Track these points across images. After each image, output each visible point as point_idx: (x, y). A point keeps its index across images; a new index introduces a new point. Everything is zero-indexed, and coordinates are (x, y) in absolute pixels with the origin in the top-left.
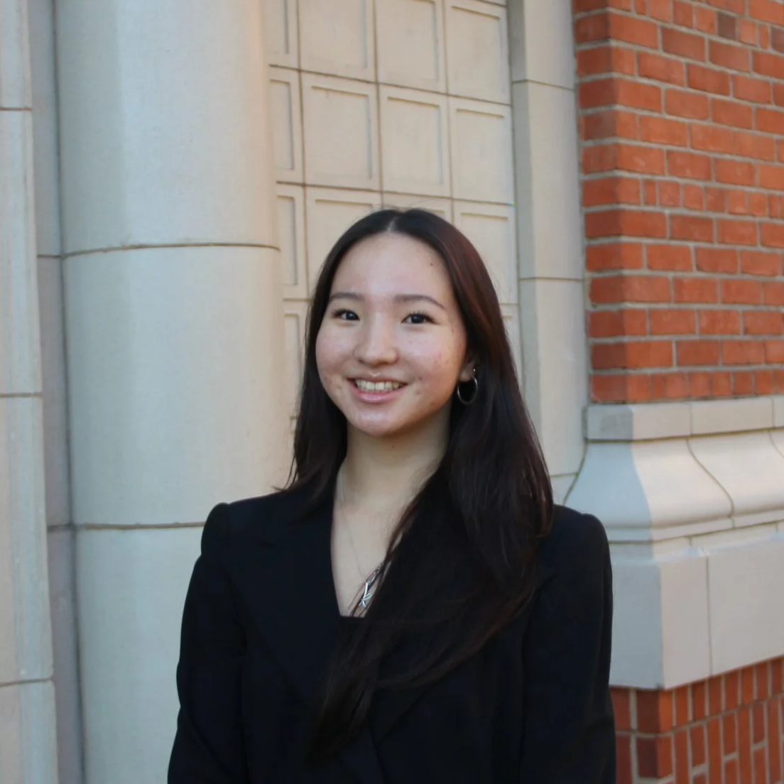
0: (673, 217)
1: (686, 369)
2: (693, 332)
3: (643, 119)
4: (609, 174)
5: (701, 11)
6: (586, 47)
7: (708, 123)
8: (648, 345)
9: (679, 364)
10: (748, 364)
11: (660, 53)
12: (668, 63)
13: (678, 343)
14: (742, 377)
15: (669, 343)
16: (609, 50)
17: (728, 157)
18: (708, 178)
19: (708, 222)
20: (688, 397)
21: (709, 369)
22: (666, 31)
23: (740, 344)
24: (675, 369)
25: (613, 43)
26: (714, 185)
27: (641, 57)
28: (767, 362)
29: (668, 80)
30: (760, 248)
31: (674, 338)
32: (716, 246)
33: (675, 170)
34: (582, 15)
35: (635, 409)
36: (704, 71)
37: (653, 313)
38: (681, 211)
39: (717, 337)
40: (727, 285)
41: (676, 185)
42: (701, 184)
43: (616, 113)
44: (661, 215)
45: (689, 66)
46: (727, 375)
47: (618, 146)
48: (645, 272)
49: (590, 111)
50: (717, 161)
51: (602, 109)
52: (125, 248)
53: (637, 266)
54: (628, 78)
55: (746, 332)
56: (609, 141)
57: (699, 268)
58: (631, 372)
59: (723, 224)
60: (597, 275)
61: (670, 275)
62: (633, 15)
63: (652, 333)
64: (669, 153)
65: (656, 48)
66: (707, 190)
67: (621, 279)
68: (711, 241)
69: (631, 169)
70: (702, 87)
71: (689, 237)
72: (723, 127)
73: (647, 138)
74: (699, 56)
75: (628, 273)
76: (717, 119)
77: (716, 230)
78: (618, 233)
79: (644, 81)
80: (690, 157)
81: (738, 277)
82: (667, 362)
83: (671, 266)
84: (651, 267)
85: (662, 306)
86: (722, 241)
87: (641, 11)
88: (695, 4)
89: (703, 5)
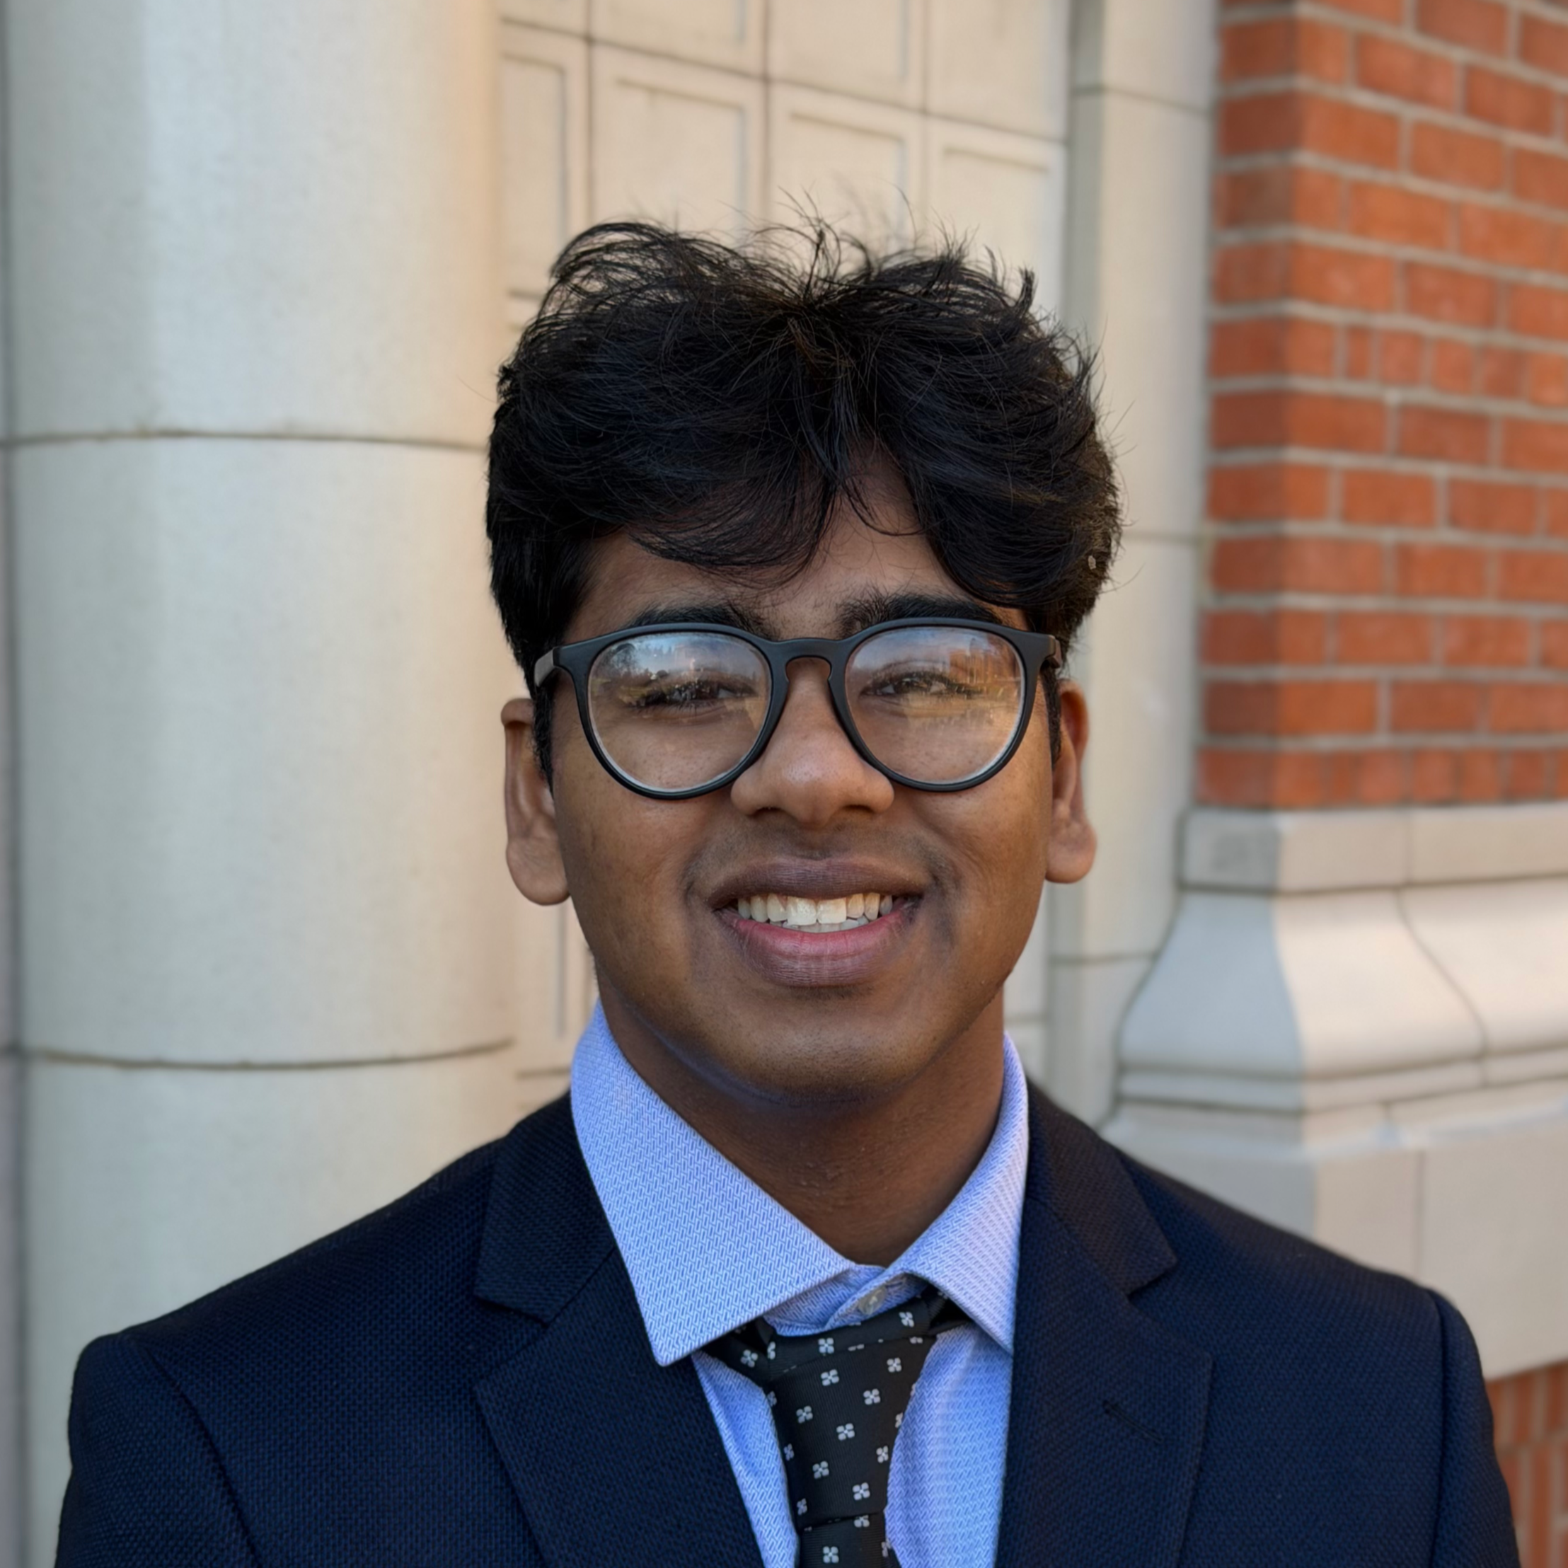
0: (1406, 410)
1: (1410, 741)
2: (1423, 657)
3: (1359, 188)
4: (1270, 309)
6: (1244, 15)
7: (1499, 200)
8: (1327, 689)
9: (1398, 726)
10: (1542, 729)
11: (1409, 36)
12: (1424, 62)
13: (1397, 687)
14: (1529, 759)
15: (1369, 687)
16: (1292, 27)
17: (1538, 278)
18: (1490, 322)
19: (1477, 423)
20: (1407, 799)
21: (1454, 741)
23: (1531, 690)
24: (1381, 739)
25: (1307, 11)
26: (1503, 339)
27: (1364, 44)
29: (1419, 96)
31: (1381, 674)
32: (1496, 475)
33: (1419, 302)
35: (1289, 824)
36: (1503, 82)
37: (1344, 620)
38: (1424, 395)
39: (1479, 673)
40: (1511, 561)
41: (1416, 340)
42: (1471, 337)
43: (1298, 172)
44: (1377, 406)
45: (1469, 68)
46: (1495, 756)
47: (1295, 248)
48: (1331, 527)
49: (1241, 164)
50: (1515, 289)
51: (1266, 161)
52: (145, 434)
53: (1314, 511)
54: (1331, 92)
55: (1547, 660)
56: (1277, 233)
57: (1455, 521)
58: (1289, 745)
59: (1515, 427)
60: (1229, 531)
61: (1389, 536)
63: (1341, 659)
64: (1411, 268)
66: (1486, 352)
67: (1280, 543)
68: (1480, 459)
69: (1321, 298)
70: (1495, 117)
71: (1437, 453)
72: (1532, 210)
73: (1361, 229)
74: (1494, 44)
75: (1295, 528)
76: (1521, 191)
77: (1496, 440)
78: (1281, 439)
79: (1365, 99)
80: (1454, 276)
81: (1537, 543)
82: (1366, 724)
83: (1392, 516)
84: (1348, 515)
85: (1365, 604)
86: (1509, 462)
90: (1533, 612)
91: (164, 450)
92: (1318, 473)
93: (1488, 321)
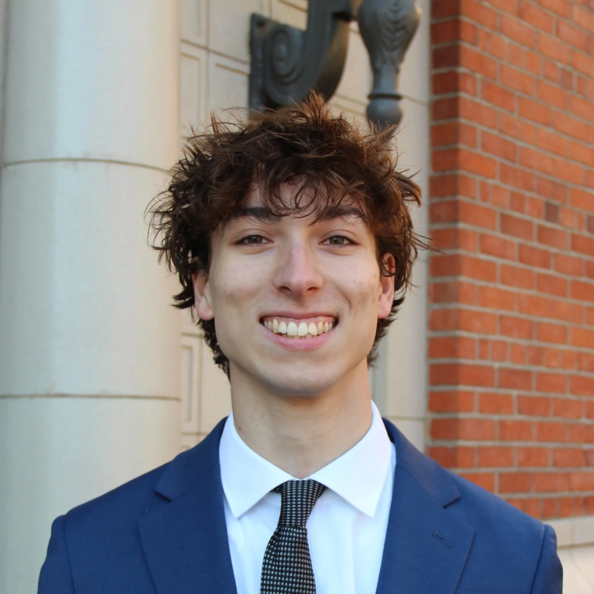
0: (501, 370)
1: (506, 496)
2: (510, 464)
3: (482, 289)
4: (451, 333)
5: (532, 200)
6: (439, 226)
7: (533, 292)
8: (475, 476)
9: (502, 490)
10: (555, 491)
11: (499, 234)
12: (504, 243)
13: (501, 475)
14: (550, 502)
15: (491, 475)
16: (457, 232)
17: (547, 320)
18: (530, 337)
19: (527, 374)
21: (523, 496)
22: (504, 217)
23: (550, 475)
25: (462, 226)
26: (535, 343)
27: (483, 237)
28: (571, 489)
29: (503, 256)
30: (569, 396)
31: (495, 470)
32: (534, 393)
33: (505, 330)
34: (437, 200)
36: (532, 249)
37: (481, 450)
38: (508, 365)
39: (531, 469)
40: (541, 426)
41: (504, 344)
42: (524, 342)
43: (460, 284)
44: (491, 369)
45: (521, 246)
46: (537, 501)
47: (460, 311)
48: (475, 415)
49: (438, 280)
50: (539, 324)
51: (448, 279)
52: (49, 396)
53: (469, 409)
54: (472, 255)
55: (555, 464)
56: (453, 306)
57: (520, 412)
59: (541, 376)
60: (436, 416)
61: (496, 418)
62: (479, 202)
63: (480, 465)
64: (501, 317)
65: (493, 229)
66: (530, 348)
67: (456, 421)
68: (529, 388)
69: (469, 330)
70: (531, 263)
71: (514, 386)
72: (544, 295)
73: (483, 305)
74: (528, 236)
75: (462, 415)
76: (540, 289)
77: (534, 381)
78: (456, 382)
79: (483, 257)
80: (517, 320)
81: (551, 419)
83: (497, 410)
84: (481, 411)
85: (488, 444)
86: (539, 389)
87: (484, 199)
88: (528, 194)
89: (534, 195)
90: (550, 445)
91: (56, 401)
92: (470, 394)
93: (530, 336)
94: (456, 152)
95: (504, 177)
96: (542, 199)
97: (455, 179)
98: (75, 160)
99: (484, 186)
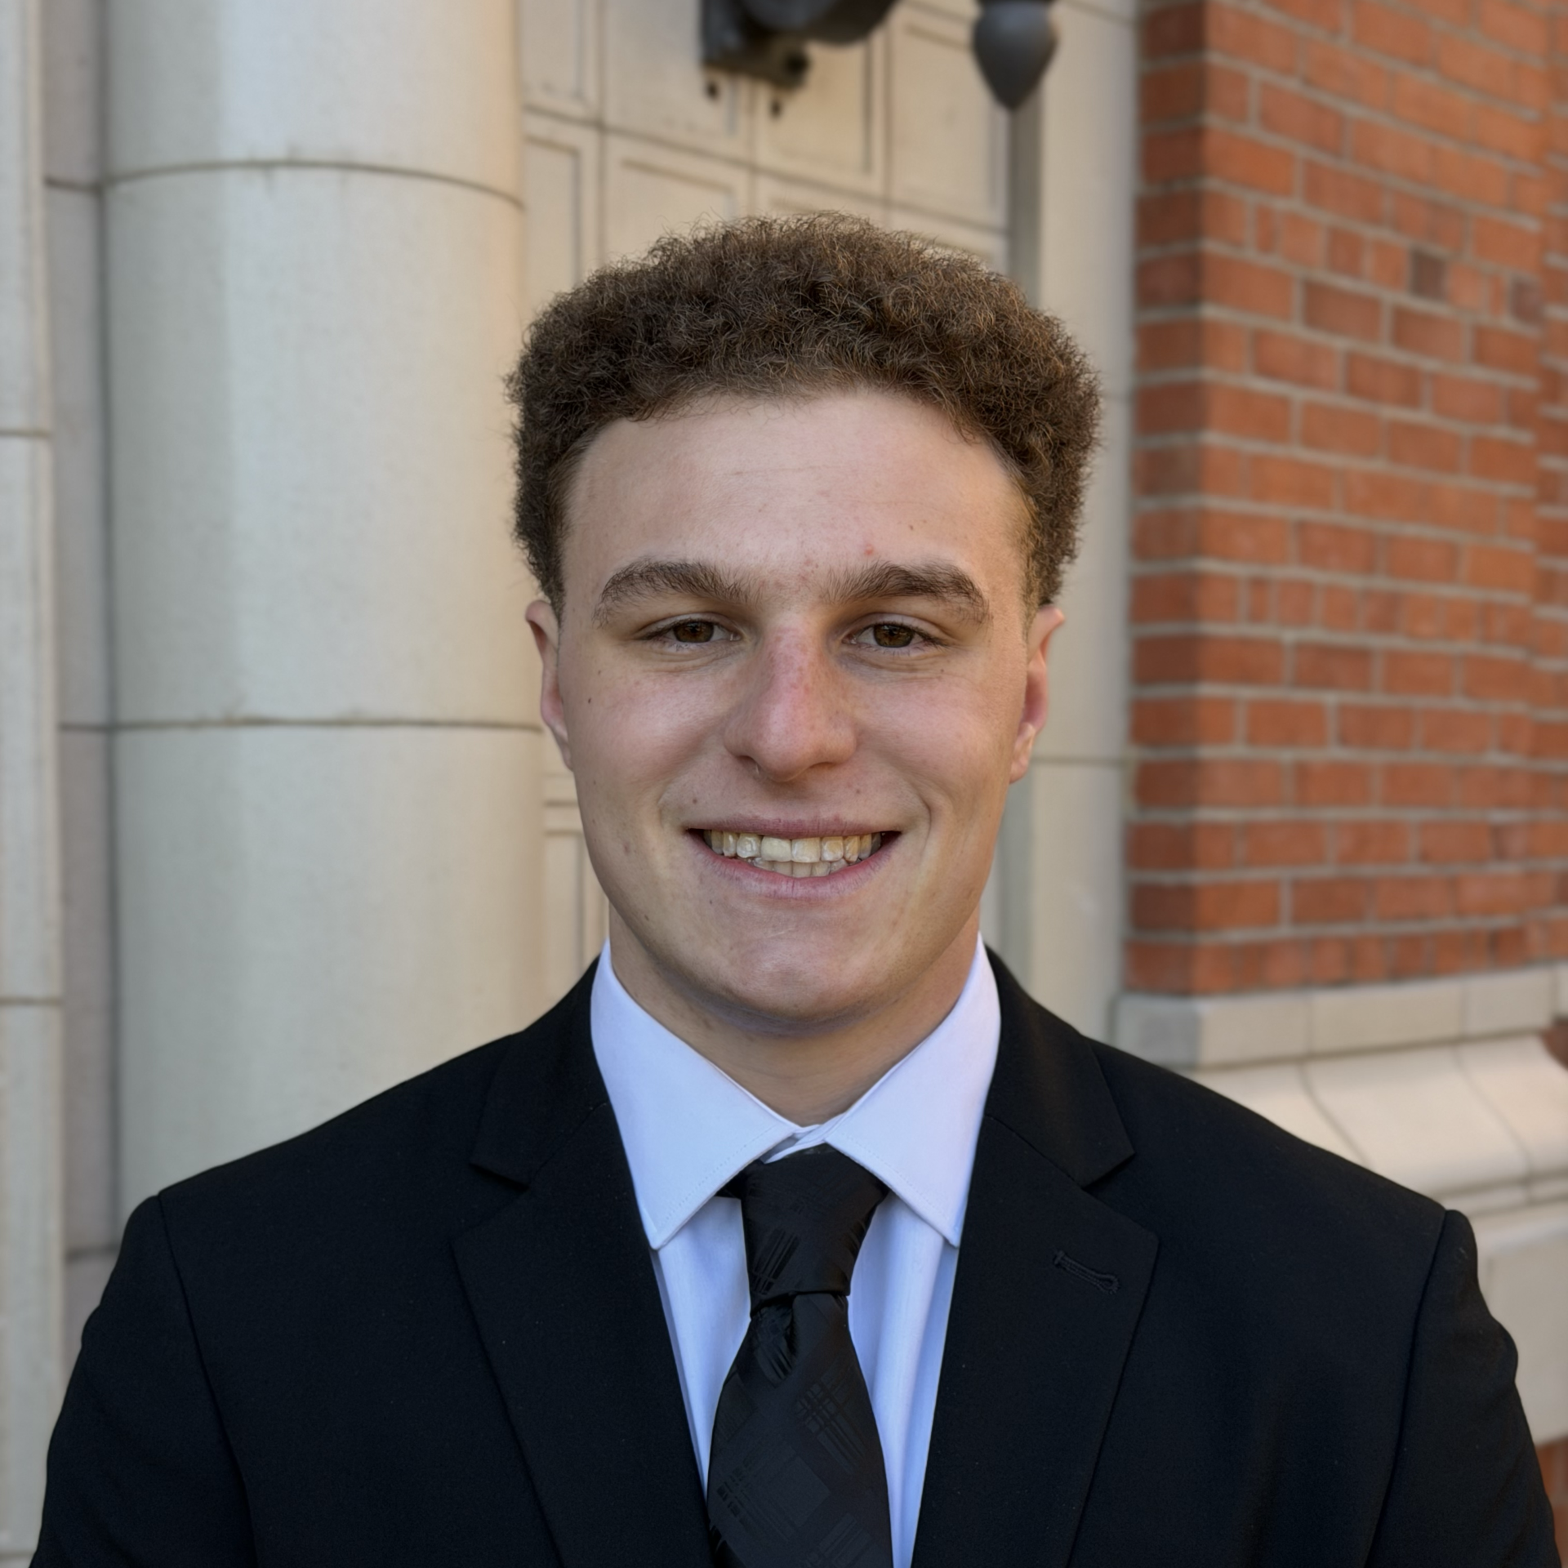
0: (1301, 648)
1: (1309, 931)
2: (1319, 859)
3: (1258, 461)
4: (1182, 565)
5: (1381, 247)
6: (1156, 316)
7: (1378, 465)
8: (1237, 889)
9: (1298, 918)
10: (1421, 916)
11: (1297, 329)
12: (1310, 351)
13: (1297, 885)
14: (1412, 943)
15: (1274, 885)
16: (1198, 327)
17: (1411, 530)
19: (1360, 656)
20: (1307, 982)
21: (1346, 930)
22: (1313, 290)
23: (1413, 883)
24: (1284, 931)
25: (1210, 312)
26: (1382, 583)
27: (1260, 338)
28: (1460, 913)
29: (1308, 381)
30: (1460, 703)
31: (1284, 874)
32: (1378, 699)
33: (1311, 555)
34: (1154, 252)
35: (1207, 1009)
36: (1378, 364)
37: (1250, 830)
38: (1316, 634)
39: (1367, 870)
40: (1393, 773)
41: (1307, 587)
42: (1354, 582)
43: (1205, 450)
44: (1275, 646)
45: (1349, 355)
46: (1383, 941)
47: (1203, 514)
48: (1238, 750)
49: (1157, 442)
50: (1391, 539)
51: (1178, 440)
52: (230, 722)
53: (1224, 737)
54: (1232, 380)
55: (1425, 857)
56: (1188, 502)
57: (1344, 740)
58: (1206, 939)
59: (1395, 658)
60: (1150, 755)
61: (1287, 756)
62: (1251, 254)
63: (1249, 863)
64: (1303, 527)
65: (1287, 318)
66: (1368, 594)
67: (1194, 766)
68: (1364, 686)
69: (1226, 555)
70: (1372, 395)
71: (1328, 683)
72: (1406, 472)
73: (1260, 495)
74: (1370, 332)
75: (1208, 752)
76: (1396, 456)
77: (1378, 670)
78: (1193, 676)
79: (1262, 385)
80: (1340, 532)
81: (1416, 756)
82: (1271, 918)
83: (1290, 738)
84: (1252, 739)
85: (1268, 814)
86: (1390, 688)
87: (1266, 244)
88: (1370, 233)
89: (1385, 234)
90: (1413, 816)
91: (248, 736)
92: (1227, 704)
93: (1369, 568)
94: (1197, 134)
95: (1314, 192)
96: (1403, 242)
97: (1195, 200)
98: (266, 166)
99: (1264, 215)
